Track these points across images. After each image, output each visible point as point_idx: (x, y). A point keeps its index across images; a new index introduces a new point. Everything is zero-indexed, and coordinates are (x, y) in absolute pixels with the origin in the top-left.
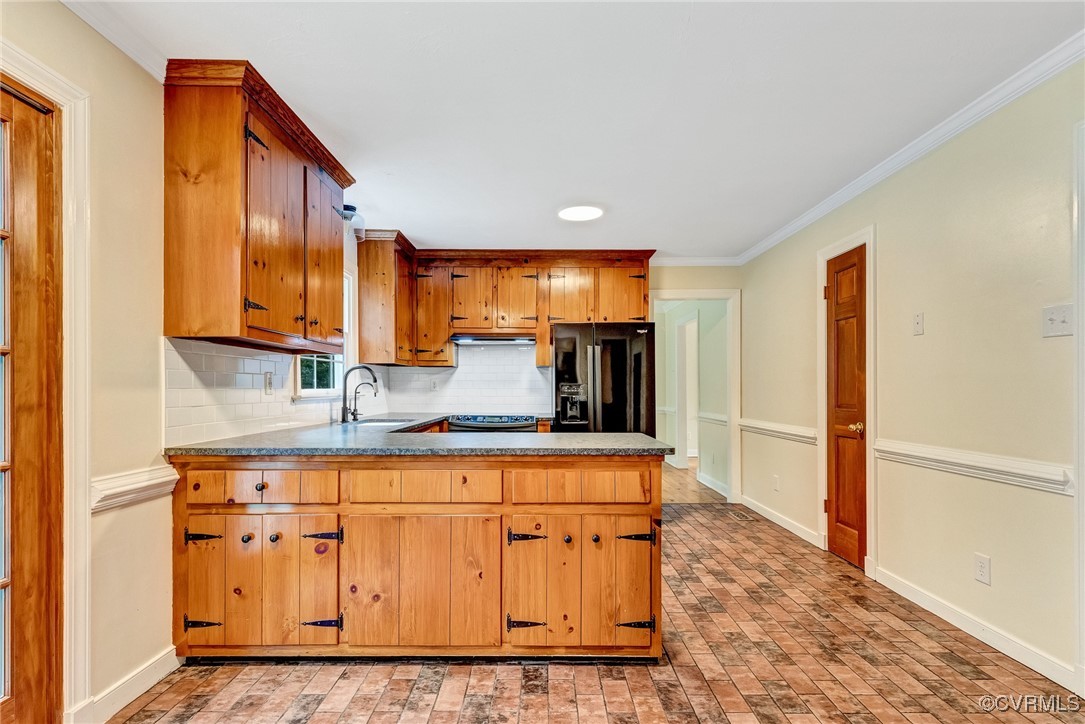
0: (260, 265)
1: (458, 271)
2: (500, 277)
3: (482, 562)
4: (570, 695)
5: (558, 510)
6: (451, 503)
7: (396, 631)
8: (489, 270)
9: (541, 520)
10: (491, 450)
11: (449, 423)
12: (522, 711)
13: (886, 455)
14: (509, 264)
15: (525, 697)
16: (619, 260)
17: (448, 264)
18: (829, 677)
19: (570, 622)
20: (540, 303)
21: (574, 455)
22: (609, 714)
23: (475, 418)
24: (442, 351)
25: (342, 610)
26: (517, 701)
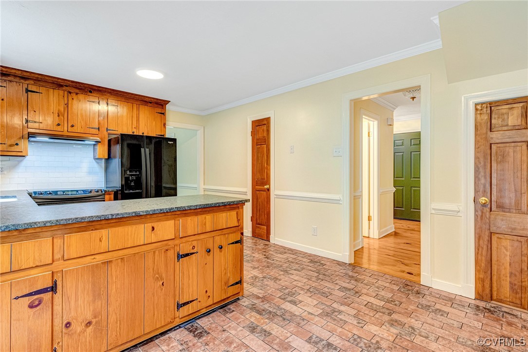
1: (34, 88)
2: (70, 98)
3: (164, 275)
4: (220, 328)
5: (202, 236)
6: (144, 245)
7: (105, 341)
8: (61, 92)
9: (195, 243)
10: (172, 209)
12: (206, 347)
13: (278, 197)
14: (77, 91)
15: (201, 340)
16: (150, 102)
17: (22, 81)
18: (293, 280)
19: (208, 294)
20: (101, 119)
21: (213, 207)
22: (243, 327)
24: (17, 144)
25: (55, 346)
26: (199, 344)
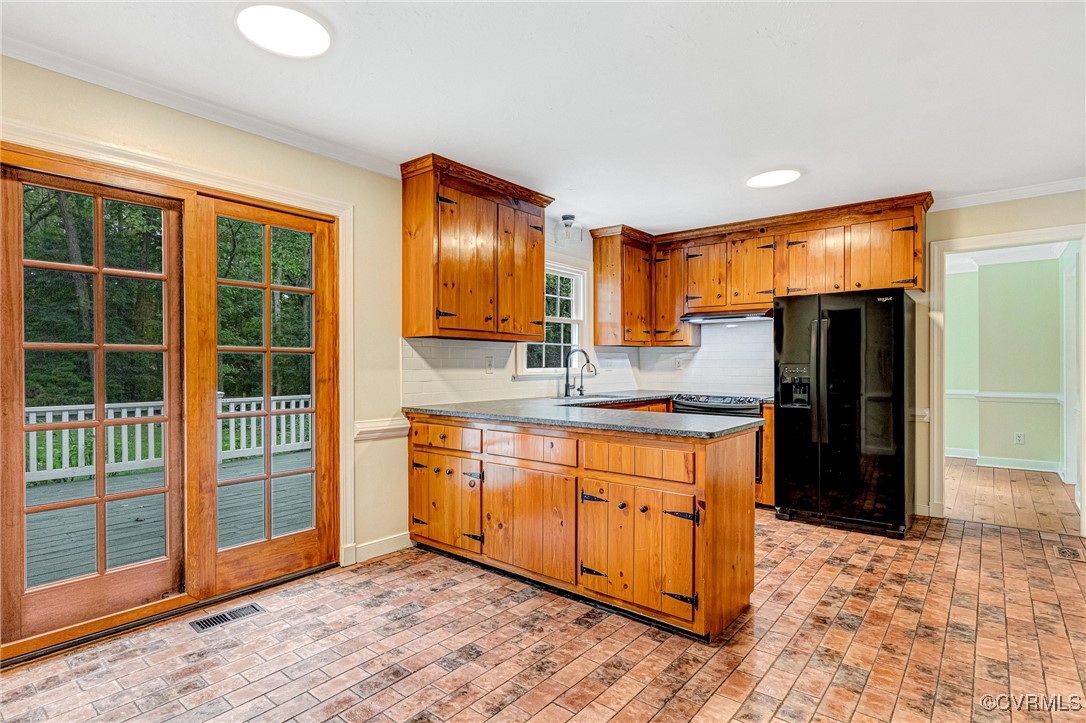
0: (450, 285)
1: (692, 251)
2: (734, 251)
3: (563, 513)
5: (617, 479)
6: (544, 462)
7: (511, 554)
8: (723, 246)
9: (604, 486)
11: (674, 402)
14: (744, 236)
15: (571, 625)
16: (879, 212)
17: (685, 246)
19: (625, 580)
20: (778, 275)
22: (616, 656)
23: (698, 397)
24: (678, 331)
25: (483, 531)
26: (562, 625)
